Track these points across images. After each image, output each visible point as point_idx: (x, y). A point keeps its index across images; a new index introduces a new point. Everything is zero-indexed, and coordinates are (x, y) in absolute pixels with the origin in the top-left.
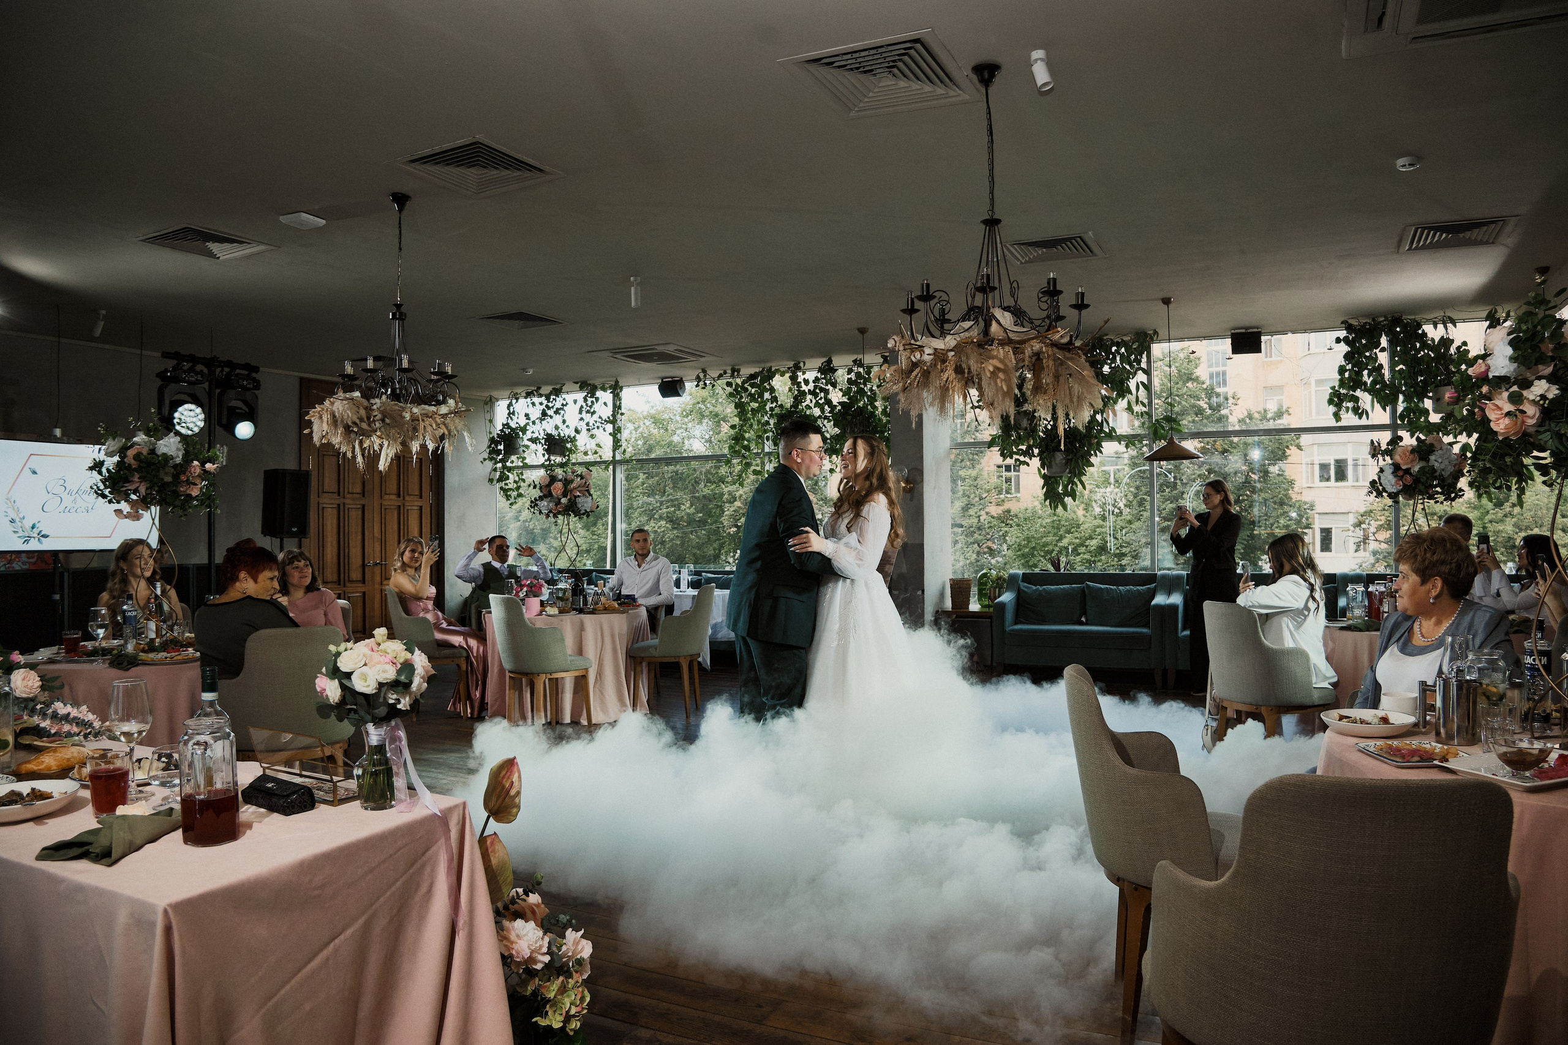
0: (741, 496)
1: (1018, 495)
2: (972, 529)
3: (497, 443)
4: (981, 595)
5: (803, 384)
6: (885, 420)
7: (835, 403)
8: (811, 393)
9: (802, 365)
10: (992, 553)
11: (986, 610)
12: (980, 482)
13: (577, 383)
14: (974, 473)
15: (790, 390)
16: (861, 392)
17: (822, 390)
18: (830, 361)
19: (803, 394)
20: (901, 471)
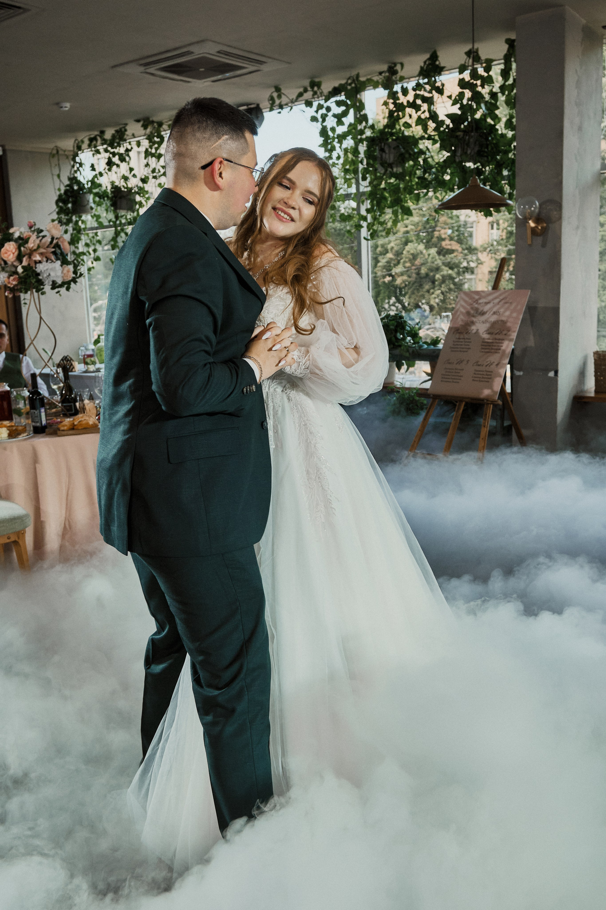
0: (392, 248)
3: (65, 202)
5: (400, 95)
6: (510, 134)
7: (441, 117)
8: (412, 105)
9: (398, 67)
13: (138, 121)
15: (386, 104)
16: (477, 97)
17: (425, 100)
18: (434, 57)
19: (400, 107)
20: (531, 204)
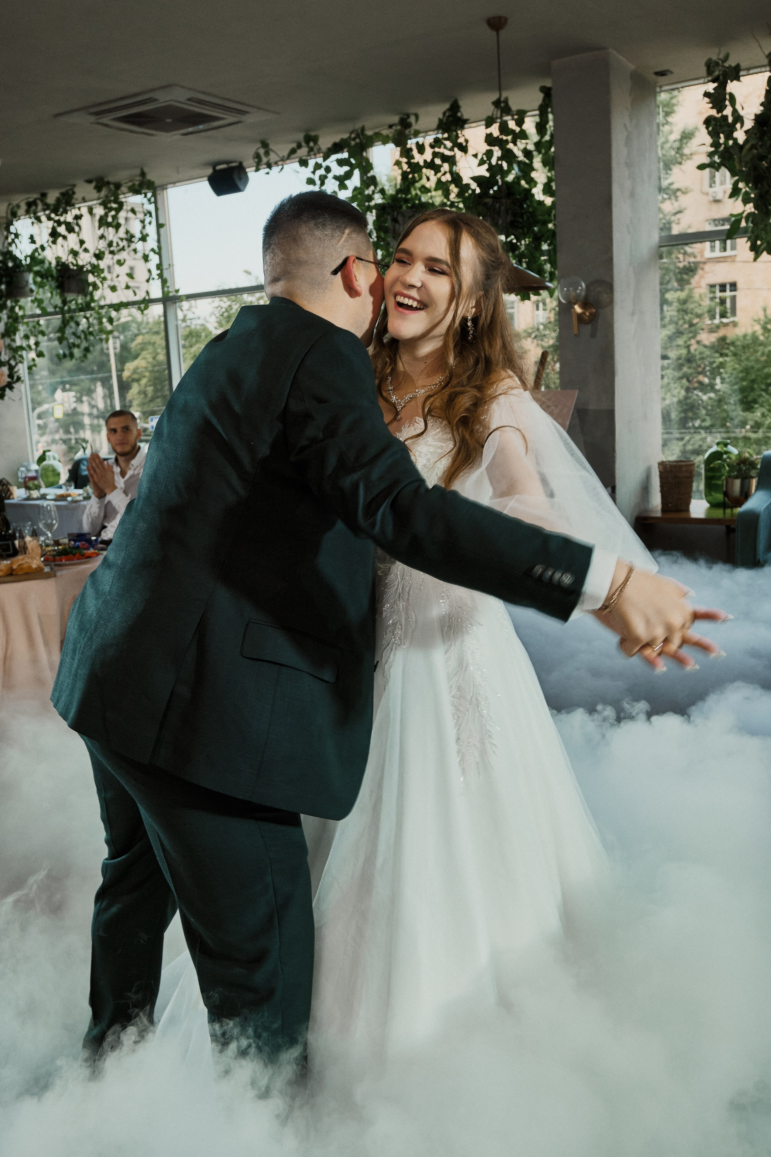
1: (735, 319)
2: (680, 361)
4: (710, 487)
5: (415, 152)
6: (549, 201)
7: (466, 180)
8: (430, 165)
9: (412, 119)
10: (702, 387)
11: (719, 513)
12: (690, 306)
13: (89, 181)
14: (682, 295)
15: (398, 163)
16: (508, 156)
17: (445, 159)
18: (455, 107)
19: (416, 168)
20: (576, 285)
